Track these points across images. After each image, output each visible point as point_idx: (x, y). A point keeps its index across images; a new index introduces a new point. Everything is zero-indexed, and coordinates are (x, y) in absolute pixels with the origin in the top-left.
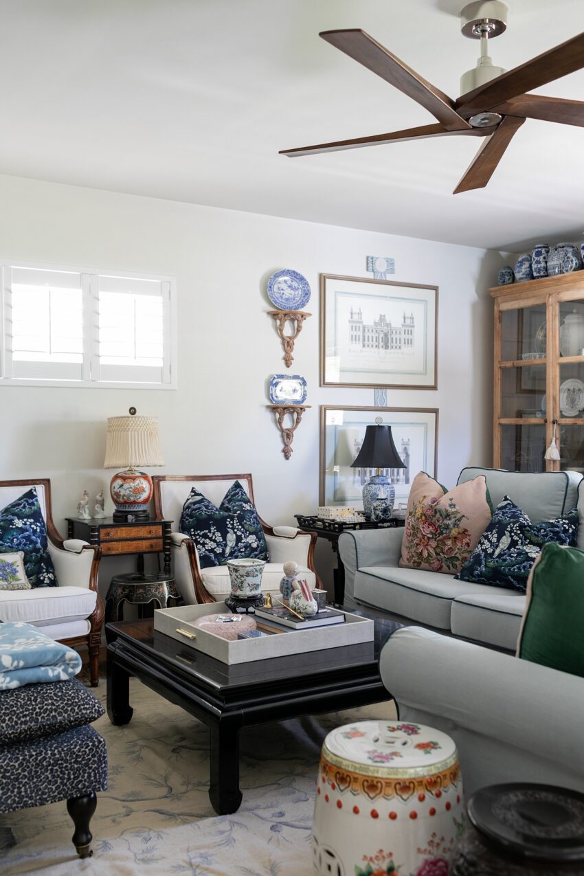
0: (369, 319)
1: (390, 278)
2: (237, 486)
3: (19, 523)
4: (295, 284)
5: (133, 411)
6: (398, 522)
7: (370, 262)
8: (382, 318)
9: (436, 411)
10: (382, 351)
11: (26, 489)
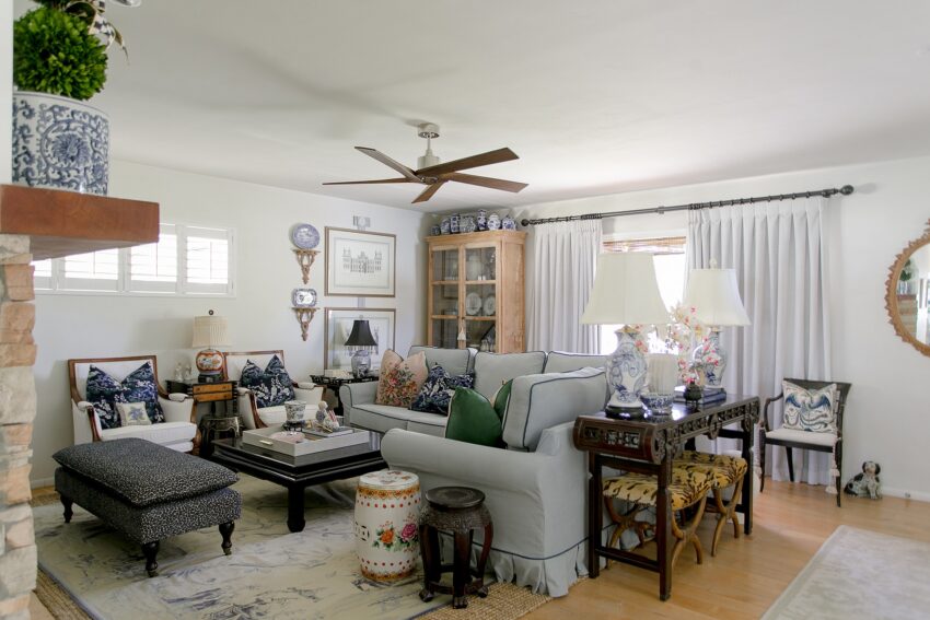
0: (355, 255)
1: (367, 229)
2: (276, 358)
3: (141, 384)
4: (310, 233)
5: (211, 313)
6: (375, 378)
7: (356, 220)
8: (363, 254)
9: (394, 310)
10: (363, 274)
11: (143, 362)
